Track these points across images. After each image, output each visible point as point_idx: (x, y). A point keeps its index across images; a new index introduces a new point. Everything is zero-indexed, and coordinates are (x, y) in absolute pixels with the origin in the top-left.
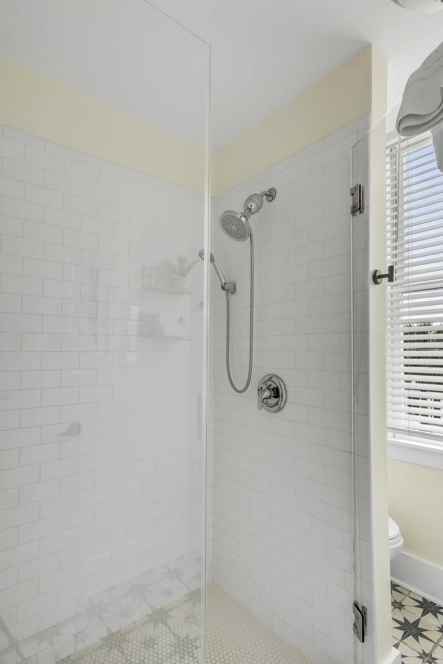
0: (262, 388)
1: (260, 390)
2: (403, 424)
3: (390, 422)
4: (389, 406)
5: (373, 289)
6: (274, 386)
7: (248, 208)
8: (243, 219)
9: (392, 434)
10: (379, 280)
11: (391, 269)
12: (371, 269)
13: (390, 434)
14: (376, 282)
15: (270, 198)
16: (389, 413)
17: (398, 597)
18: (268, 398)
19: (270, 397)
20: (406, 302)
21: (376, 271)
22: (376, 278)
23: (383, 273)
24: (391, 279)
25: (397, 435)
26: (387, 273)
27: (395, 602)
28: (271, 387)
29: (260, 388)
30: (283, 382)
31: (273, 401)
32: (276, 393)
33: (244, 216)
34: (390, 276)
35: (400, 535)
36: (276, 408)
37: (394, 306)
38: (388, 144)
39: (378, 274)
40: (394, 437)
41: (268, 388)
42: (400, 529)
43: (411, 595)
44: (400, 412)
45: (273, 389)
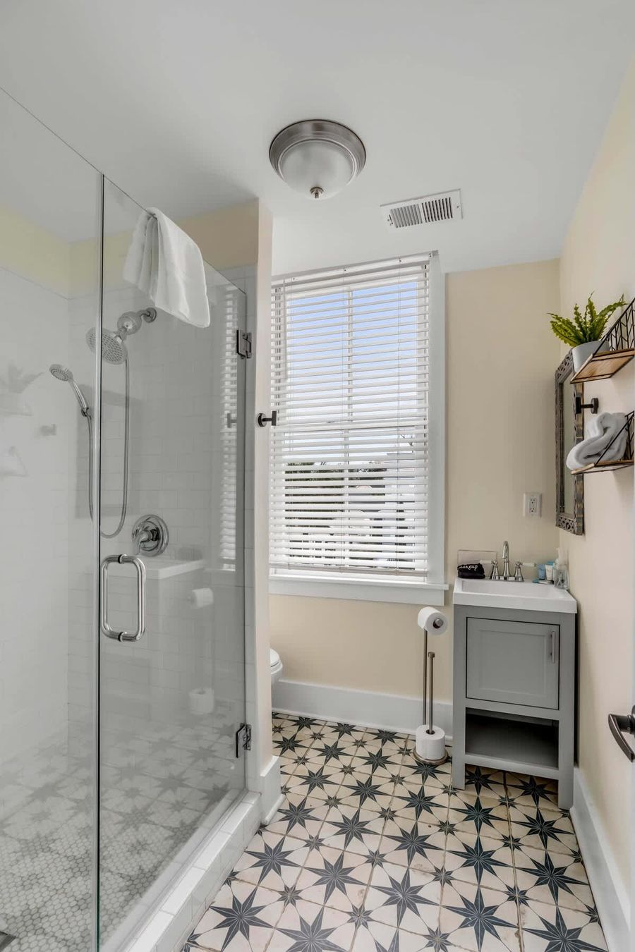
0: (137, 531)
1: (136, 533)
2: (285, 559)
3: (273, 558)
4: (271, 542)
5: (259, 431)
6: (152, 527)
7: (123, 327)
8: (119, 340)
9: (274, 569)
10: (263, 423)
11: (274, 413)
12: (257, 412)
13: (272, 570)
14: (261, 425)
15: (149, 319)
16: (271, 549)
17: (278, 723)
18: (145, 541)
19: (148, 540)
20: (287, 442)
21: (261, 414)
22: (261, 420)
23: (267, 417)
24: (274, 424)
25: (278, 570)
26: (271, 417)
27: (275, 727)
28: (149, 529)
29: (135, 530)
30: (162, 521)
31: (152, 544)
32: (156, 535)
33: (119, 336)
34: (273, 420)
35: (280, 662)
36: (155, 551)
37: (277, 445)
38: (274, 283)
39: (262, 417)
40: (275, 573)
41: (146, 530)
42: (280, 657)
43: (290, 718)
44: (281, 547)
45: (152, 531)
